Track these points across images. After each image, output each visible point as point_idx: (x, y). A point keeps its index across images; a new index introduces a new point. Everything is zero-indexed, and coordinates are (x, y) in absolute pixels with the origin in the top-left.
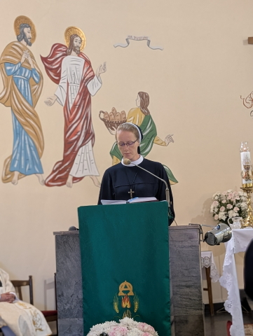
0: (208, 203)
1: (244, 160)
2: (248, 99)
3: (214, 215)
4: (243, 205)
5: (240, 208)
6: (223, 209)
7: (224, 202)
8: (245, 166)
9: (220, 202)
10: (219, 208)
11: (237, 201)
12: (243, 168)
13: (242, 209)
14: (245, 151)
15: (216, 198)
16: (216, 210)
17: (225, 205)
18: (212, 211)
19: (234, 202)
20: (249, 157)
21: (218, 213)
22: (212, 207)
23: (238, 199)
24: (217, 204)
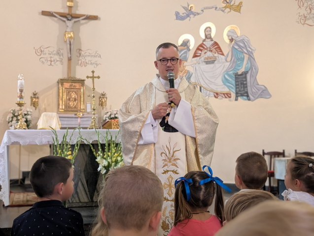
0: (5, 115)
1: (20, 85)
2: (39, 50)
3: (9, 122)
4: (29, 117)
5: (26, 119)
6: (15, 119)
7: (16, 114)
8: (20, 90)
9: (14, 115)
10: (12, 118)
11: (25, 115)
12: (18, 91)
13: (28, 120)
14: (21, 80)
15: (12, 111)
16: (11, 119)
17: (17, 116)
18: (7, 120)
19: (23, 115)
20: (23, 84)
21: (11, 121)
22: (8, 117)
23: (26, 113)
24: (12, 115)
